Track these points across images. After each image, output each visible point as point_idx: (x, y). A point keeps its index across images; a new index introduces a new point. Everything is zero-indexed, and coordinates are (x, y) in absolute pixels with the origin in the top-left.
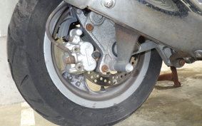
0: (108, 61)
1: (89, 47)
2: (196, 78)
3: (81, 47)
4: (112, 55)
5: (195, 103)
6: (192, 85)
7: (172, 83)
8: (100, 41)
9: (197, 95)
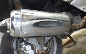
0: (38, 48)
1: (29, 47)
2: (81, 37)
3: (26, 48)
4: (39, 45)
5: (83, 48)
6: (80, 40)
7: (73, 43)
8: (33, 42)
9: (83, 44)
